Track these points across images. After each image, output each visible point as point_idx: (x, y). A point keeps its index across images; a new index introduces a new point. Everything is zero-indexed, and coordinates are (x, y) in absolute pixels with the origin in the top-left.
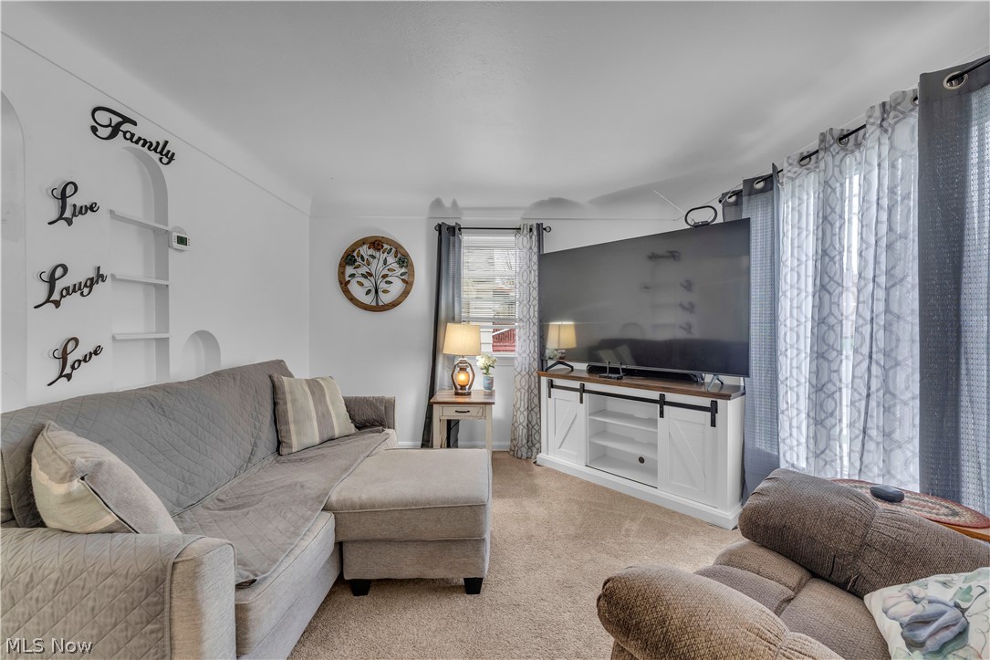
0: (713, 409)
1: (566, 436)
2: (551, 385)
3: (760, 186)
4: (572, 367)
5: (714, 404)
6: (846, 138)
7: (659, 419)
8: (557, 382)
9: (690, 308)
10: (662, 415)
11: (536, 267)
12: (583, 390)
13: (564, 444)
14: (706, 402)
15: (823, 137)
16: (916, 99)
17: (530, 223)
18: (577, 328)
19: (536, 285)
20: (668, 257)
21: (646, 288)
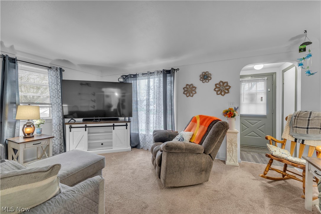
0: (126, 125)
1: (78, 143)
2: (71, 127)
3: (132, 76)
4: (75, 121)
5: (127, 124)
6: (151, 73)
7: (113, 130)
8: (73, 126)
9: (94, 101)
10: (114, 129)
11: (60, 84)
12: (86, 127)
13: (77, 147)
14: (125, 124)
15: (148, 72)
16: (161, 72)
17: (56, 66)
18: (69, 107)
19: (60, 91)
20: (86, 85)
21: (80, 94)
